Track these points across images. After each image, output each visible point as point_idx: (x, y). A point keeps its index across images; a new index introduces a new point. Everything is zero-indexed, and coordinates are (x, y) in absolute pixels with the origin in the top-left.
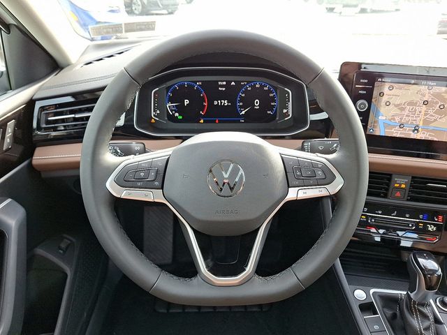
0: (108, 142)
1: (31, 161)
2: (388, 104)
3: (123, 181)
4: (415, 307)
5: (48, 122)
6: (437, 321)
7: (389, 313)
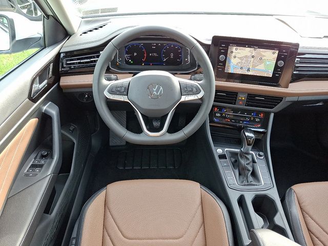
0: (104, 75)
1: (59, 84)
2: (235, 57)
3: (111, 92)
4: (243, 155)
5: (67, 64)
6: (254, 162)
7: (233, 160)
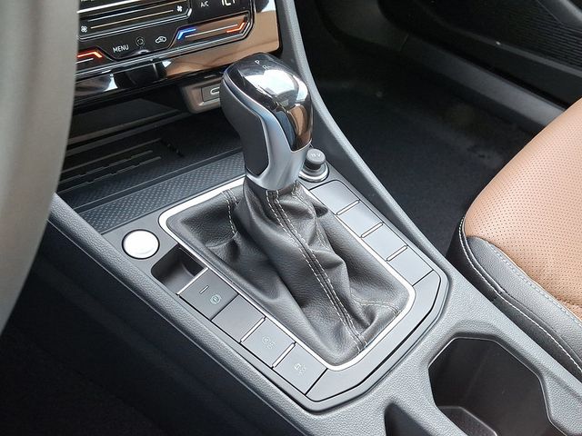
4: (276, 206)
